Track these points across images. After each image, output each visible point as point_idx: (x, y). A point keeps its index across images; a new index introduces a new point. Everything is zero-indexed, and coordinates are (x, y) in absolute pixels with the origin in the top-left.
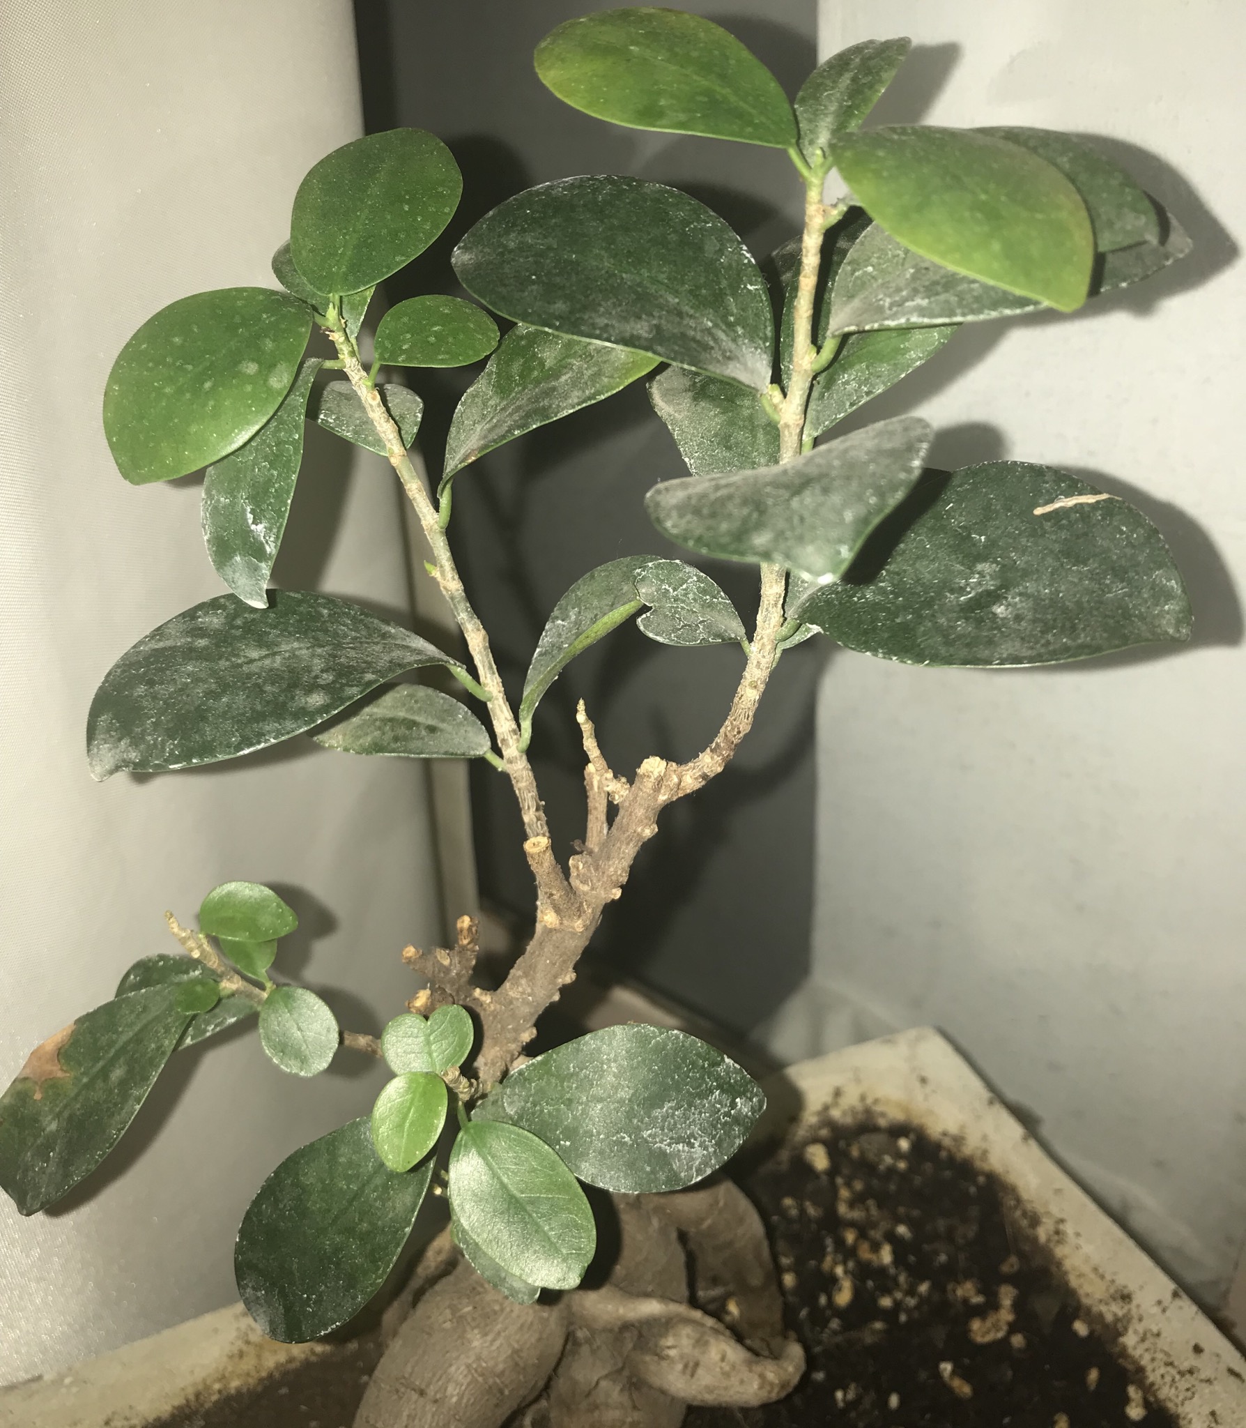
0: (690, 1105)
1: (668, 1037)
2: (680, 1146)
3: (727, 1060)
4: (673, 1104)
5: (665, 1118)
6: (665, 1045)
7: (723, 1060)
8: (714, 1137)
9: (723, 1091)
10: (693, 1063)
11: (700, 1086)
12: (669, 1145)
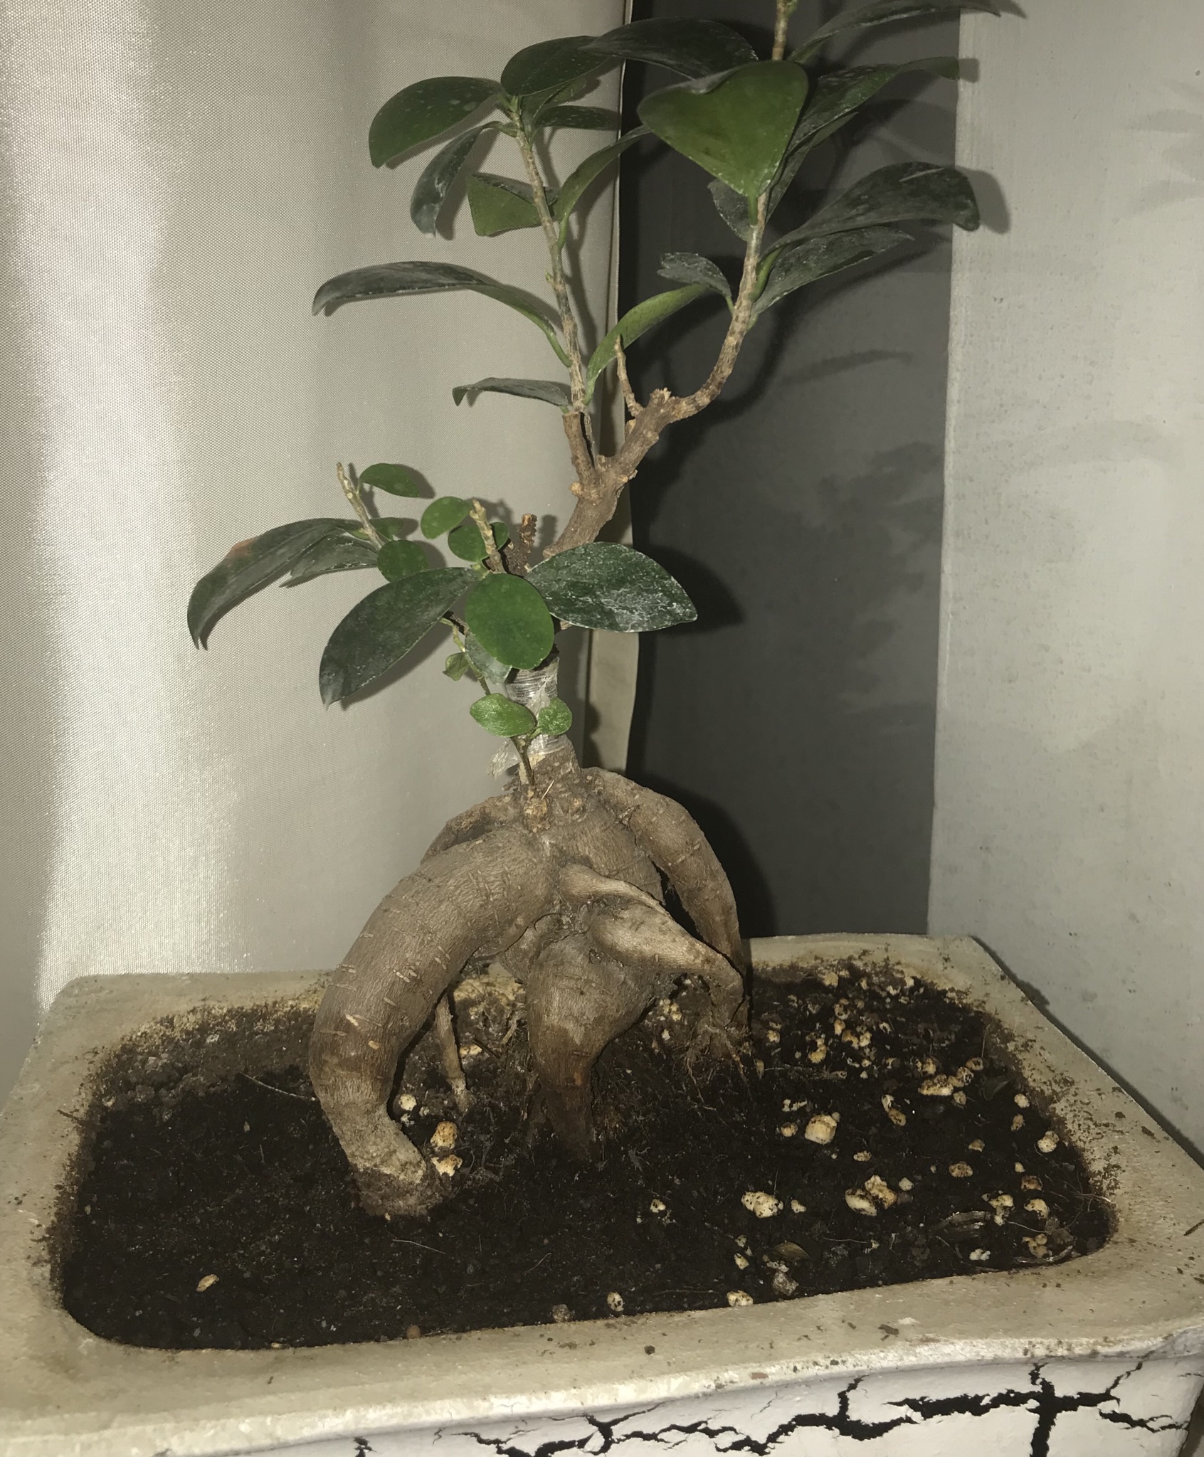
0: (638, 594)
1: (635, 555)
2: (625, 611)
3: (673, 579)
4: (628, 590)
5: (618, 595)
6: (631, 558)
7: (670, 578)
8: (650, 614)
9: (665, 594)
10: (648, 573)
11: (649, 586)
12: (617, 609)
